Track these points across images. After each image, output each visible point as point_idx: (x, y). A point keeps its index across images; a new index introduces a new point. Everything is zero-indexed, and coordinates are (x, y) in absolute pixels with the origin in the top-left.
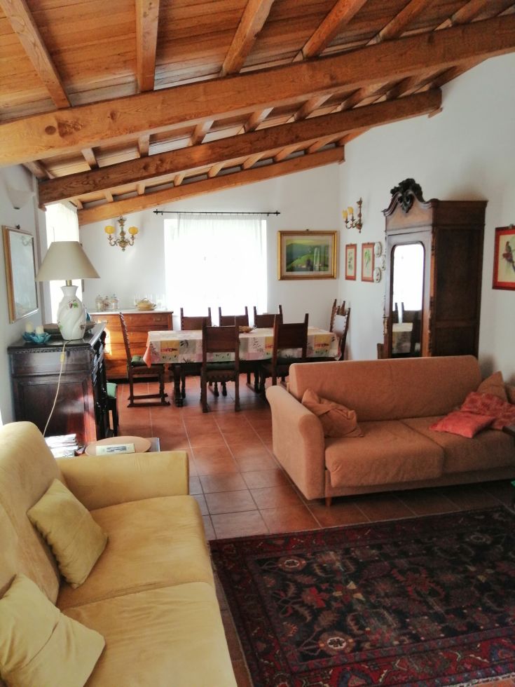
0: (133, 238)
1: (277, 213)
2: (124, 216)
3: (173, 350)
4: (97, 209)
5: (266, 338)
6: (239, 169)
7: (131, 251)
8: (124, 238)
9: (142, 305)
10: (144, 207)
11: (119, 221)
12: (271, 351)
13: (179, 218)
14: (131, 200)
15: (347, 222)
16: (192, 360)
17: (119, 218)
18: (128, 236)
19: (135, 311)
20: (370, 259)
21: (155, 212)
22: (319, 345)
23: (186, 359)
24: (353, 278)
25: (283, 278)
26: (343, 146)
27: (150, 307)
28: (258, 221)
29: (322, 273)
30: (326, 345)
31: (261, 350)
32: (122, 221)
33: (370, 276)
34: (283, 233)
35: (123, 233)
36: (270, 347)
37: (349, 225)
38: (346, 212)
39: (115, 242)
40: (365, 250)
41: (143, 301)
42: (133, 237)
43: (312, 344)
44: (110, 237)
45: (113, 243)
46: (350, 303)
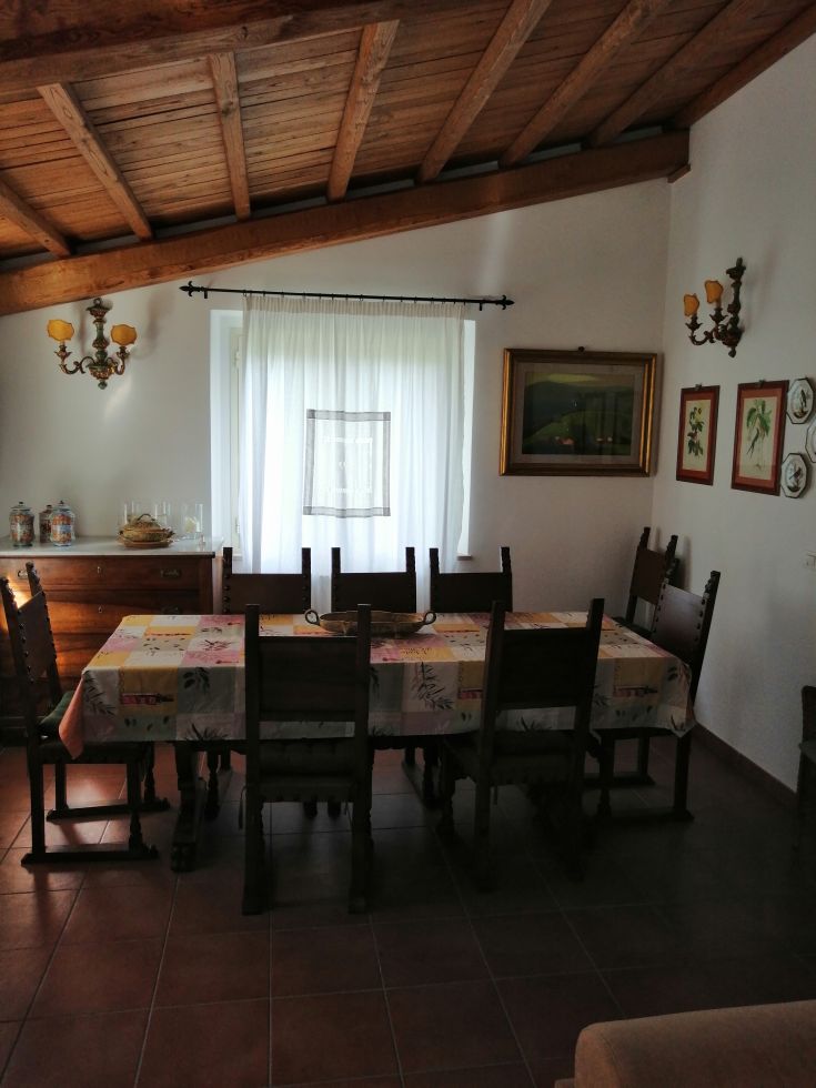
0: (123, 354)
1: (505, 302)
2: (106, 298)
3: (159, 699)
4: (26, 273)
5: (463, 667)
6: (409, 183)
7: (121, 388)
8: (103, 353)
9: (134, 533)
10: (154, 275)
11: (89, 309)
12: (475, 706)
13: (249, 306)
14: (118, 255)
15: (694, 326)
16: (221, 732)
17: (90, 303)
18: (112, 349)
19: (113, 549)
20: (765, 427)
21: (184, 288)
22: (627, 692)
23: (201, 729)
24: (706, 478)
25: (512, 469)
26: (687, 130)
27: (158, 537)
28: (454, 321)
29: (606, 459)
30: (647, 690)
31: (444, 704)
32: (99, 311)
33: (766, 475)
34: (518, 356)
35: (101, 342)
36: (472, 694)
37: (699, 335)
38: (695, 296)
39: (79, 366)
40: (749, 403)
41: (138, 523)
42: (123, 350)
43: (605, 687)
44: (63, 349)
45: (71, 367)
46: (688, 544)
